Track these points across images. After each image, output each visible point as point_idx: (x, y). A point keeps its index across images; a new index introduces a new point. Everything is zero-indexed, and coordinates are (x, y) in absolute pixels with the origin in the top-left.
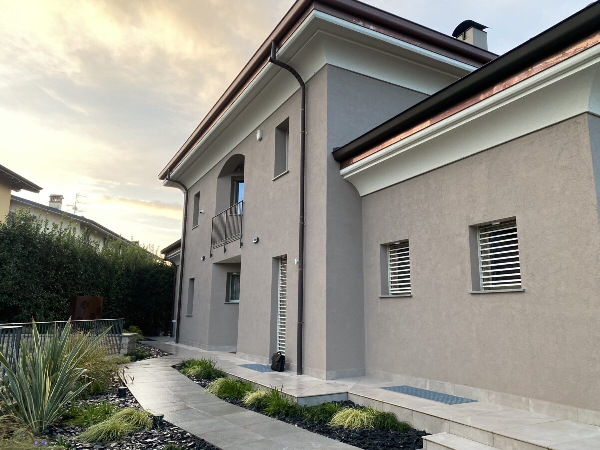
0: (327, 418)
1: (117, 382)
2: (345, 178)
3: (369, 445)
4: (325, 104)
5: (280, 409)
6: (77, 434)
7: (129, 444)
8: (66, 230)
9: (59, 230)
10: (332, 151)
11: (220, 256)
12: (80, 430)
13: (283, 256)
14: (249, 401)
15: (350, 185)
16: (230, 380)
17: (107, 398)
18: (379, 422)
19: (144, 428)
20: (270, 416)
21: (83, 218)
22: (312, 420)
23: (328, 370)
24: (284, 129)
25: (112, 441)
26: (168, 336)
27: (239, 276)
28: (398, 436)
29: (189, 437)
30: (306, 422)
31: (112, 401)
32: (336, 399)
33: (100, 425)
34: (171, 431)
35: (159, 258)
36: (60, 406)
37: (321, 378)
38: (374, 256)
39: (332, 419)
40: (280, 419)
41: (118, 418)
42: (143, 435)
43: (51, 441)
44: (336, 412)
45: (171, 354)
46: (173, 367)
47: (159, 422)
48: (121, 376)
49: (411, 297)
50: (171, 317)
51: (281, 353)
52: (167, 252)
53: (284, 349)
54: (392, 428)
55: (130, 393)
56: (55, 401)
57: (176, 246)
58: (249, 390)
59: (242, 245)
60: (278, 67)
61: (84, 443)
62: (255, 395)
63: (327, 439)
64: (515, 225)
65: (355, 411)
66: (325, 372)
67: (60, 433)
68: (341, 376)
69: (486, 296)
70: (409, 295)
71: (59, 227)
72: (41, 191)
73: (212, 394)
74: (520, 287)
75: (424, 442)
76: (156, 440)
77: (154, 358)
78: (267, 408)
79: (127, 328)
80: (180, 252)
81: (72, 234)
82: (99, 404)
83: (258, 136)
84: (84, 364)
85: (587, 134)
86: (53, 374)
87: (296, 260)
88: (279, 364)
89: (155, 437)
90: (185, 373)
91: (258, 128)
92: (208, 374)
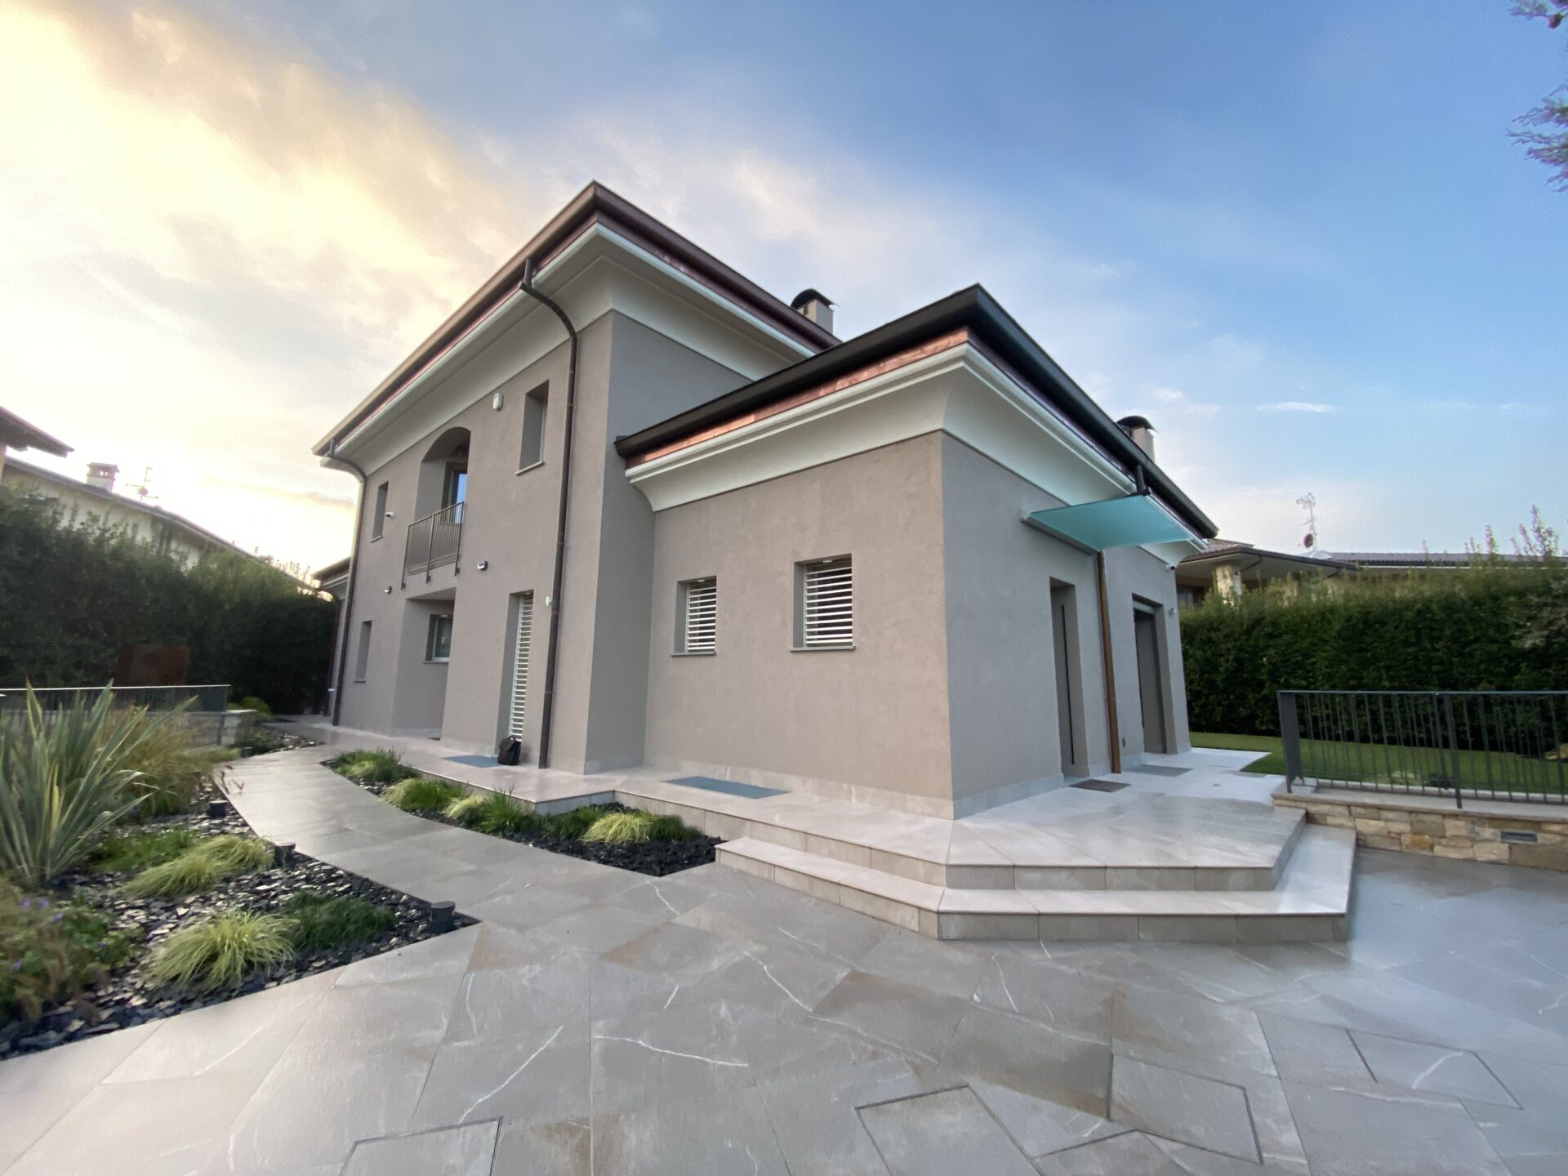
0: (580, 830)
1: (208, 793)
2: (632, 481)
3: (640, 864)
4: (606, 368)
5: (505, 821)
6: (118, 883)
7: (222, 896)
8: (115, 526)
9: (100, 524)
10: (614, 440)
11: (419, 586)
12: (124, 876)
13: (528, 591)
14: (455, 813)
15: (639, 493)
16: (424, 781)
17: (186, 820)
18: (657, 829)
19: (255, 867)
20: (489, 833)
21: (157, 509)
22: (556, 834)
23: (587, 760)
24: (539, 397)
25: (189, 893)
26: (319, 714)
27: (450, 620)
28: (681, 848)
29: (341, 877)
30: (546, 838)
31: (195, 824)
32: (595, 801)
33: (165, 868)
34: (308, 868)
35: (308, 587)
36: (82, 838)
37: (577, 773)
38: (669, 596)
39: (587, 830)
40: (505, 836)
41: (203, 852)
42: (251, 880)
43: (60, 898)
44: (593, 820)
45: (322, 743)
46: (324, 764)
47: (286, 857)
48: (218, 781)
49: (714, 655)
50: (325, 683)
51: (514, 737)
52: (324, 576)
53: (520, 732)
54: (674, 837)
55: (234, 809)
56: (69, 830)
57: (340, 569)
58: (455, 796)
59: (457, 571)
60: (534, 301)
61: (130, 900)
62: (466, 802)
63: (577, 861)
64: (850, 564)
65: (623, 816)
66: (583, 762)
67: (82, 884)
68: (608, 767)
69: (809, 655)
70: (712, 653)
71: (102, 520)
72: (69, 453)
73: (390, 805)
74: (850, 644)
75: (717, 852)
76: (276, 887)
77: (288, 749)
78: (485, 821)
79: (237, 700)
80: (346, 578)
81: (129, 532)
82: (166, 831)
83: (496, 403)
84: (140, 762)
85: (939, 457)
86: (68, 781)
87: (547, 598)
88: (511, 753)
89: (275, 881)
90: (343, 773)
91: (497, 389)
92: (385, 773)
